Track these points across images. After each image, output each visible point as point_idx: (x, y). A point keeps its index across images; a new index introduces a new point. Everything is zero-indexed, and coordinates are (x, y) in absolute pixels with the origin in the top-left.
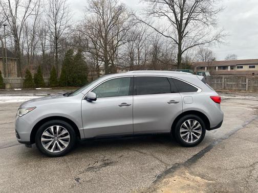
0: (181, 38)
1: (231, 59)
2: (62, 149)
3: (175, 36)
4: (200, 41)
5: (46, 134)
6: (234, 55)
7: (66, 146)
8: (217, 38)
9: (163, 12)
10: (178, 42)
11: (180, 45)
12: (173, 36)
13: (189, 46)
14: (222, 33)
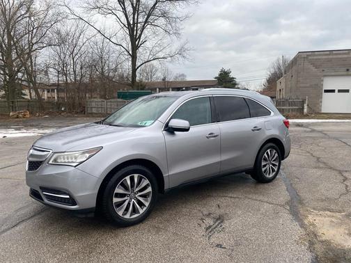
0: (135, 48)
1: (179, 79)
2: (141, 211)
3: (127, 43)
4: (161, 55)
5: (119, 190)
6: (183, 75)
7: (147, 204)
8: (181, 52)
9: (110, 8)
10: (131, 52)
11: (134, 57)
12: (124, 45)
13: (146, 60)
14: (186, 46)
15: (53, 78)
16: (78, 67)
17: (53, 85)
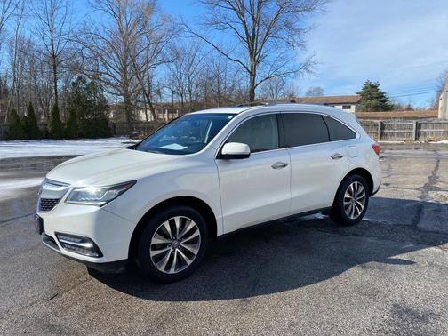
0: (255, 63)
3: (246, 59)
4: (283, 70)
10: (249, 69)
11: (252, 74)
12: (242, 60)
13: (266, 77)
14: (312, 60)
15: (167, 97)
16: (194, 86)
17: (167, 105)
